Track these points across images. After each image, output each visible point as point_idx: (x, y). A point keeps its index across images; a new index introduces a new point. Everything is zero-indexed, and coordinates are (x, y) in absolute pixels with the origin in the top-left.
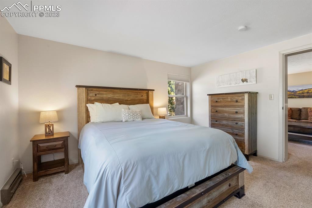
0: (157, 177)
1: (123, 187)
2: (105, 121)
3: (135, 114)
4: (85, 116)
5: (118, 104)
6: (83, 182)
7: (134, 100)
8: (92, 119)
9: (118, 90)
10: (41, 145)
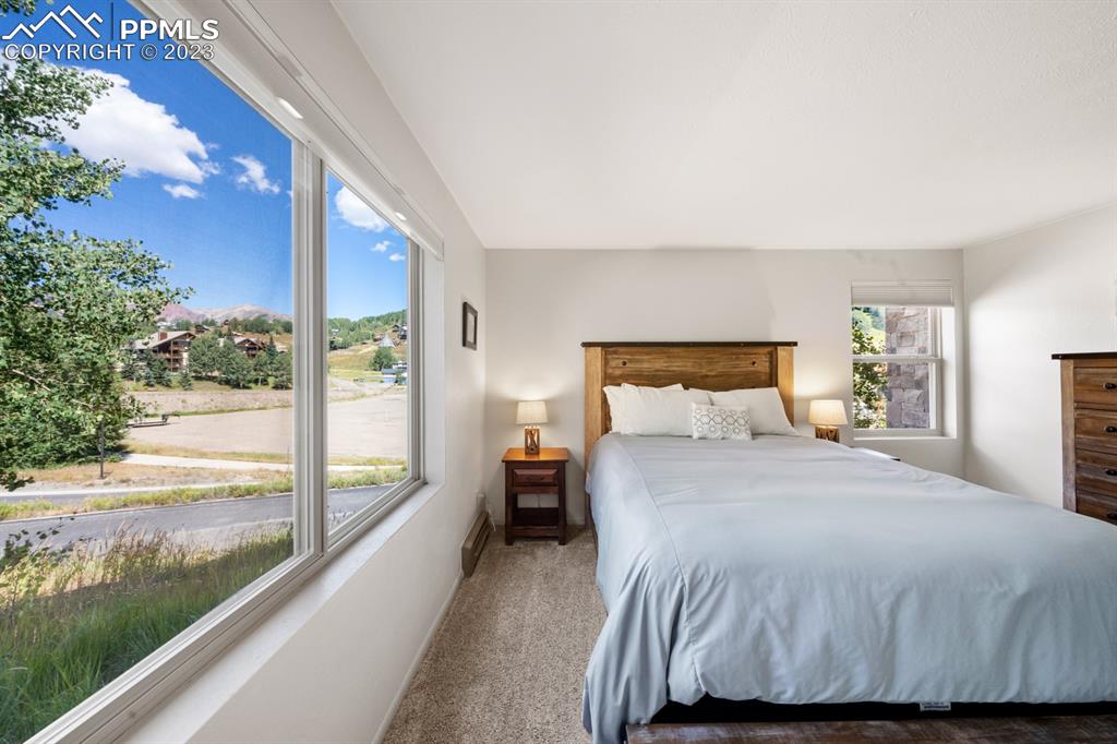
0: (788, 633)
1: (685, 627)
2: (646, 433)
3: (730, 420)
4: (599, 414)
5: (679, 386)
6: (594, 575)
7: (729, 375)
8: (616, 426)
9: (681, 349)
10: (518, 472)
